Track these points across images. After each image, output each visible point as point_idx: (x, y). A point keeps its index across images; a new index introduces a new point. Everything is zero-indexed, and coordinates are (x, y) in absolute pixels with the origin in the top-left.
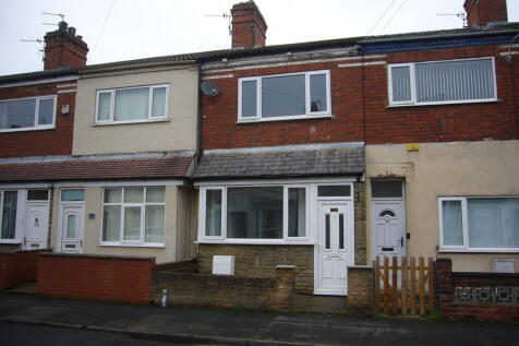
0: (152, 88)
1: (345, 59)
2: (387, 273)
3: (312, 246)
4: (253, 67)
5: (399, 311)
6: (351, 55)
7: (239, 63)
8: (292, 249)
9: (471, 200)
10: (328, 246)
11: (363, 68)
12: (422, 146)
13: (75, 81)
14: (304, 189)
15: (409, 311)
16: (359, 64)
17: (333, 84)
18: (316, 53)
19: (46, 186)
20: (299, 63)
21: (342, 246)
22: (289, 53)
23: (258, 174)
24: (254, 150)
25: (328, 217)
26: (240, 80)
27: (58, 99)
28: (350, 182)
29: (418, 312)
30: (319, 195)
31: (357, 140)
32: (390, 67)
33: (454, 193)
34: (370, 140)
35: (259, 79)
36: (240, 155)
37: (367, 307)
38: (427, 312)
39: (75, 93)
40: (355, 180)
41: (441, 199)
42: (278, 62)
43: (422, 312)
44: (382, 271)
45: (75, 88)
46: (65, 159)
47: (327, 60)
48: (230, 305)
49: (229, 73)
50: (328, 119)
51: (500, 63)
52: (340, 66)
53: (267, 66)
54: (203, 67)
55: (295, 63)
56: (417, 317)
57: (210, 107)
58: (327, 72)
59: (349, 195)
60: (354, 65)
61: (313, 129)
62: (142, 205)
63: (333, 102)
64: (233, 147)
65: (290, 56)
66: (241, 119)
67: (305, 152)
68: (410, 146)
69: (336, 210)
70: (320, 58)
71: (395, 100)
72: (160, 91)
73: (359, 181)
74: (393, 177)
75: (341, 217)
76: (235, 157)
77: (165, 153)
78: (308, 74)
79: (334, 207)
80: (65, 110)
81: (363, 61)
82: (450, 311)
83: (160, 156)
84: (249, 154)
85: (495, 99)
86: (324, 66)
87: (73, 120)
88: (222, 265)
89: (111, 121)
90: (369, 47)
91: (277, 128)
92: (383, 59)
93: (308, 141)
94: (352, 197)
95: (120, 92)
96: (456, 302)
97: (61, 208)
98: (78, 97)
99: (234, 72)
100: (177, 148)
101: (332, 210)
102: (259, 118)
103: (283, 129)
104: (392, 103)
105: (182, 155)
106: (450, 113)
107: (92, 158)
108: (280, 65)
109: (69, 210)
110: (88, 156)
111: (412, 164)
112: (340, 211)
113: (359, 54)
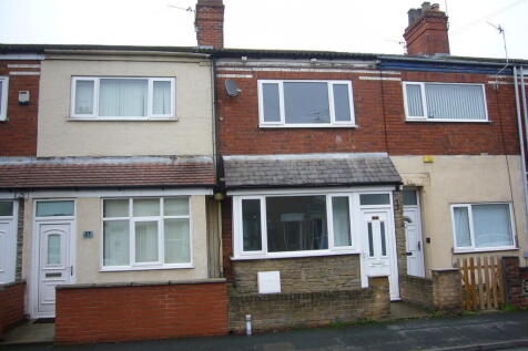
0: (151, 81)
1: (365, 72)
2: (466, 273)
3: (358, 255)
4: (274, 70)
5: (479, 307)
6: (370, 68)
7: (259, 63)
8: (338, 259)
9: (476, 206)
10: (372, 254)
11: (381, 82)
12: (434, 158)
13: (38, 62)
14: (347, 198)
15: (486, 306)
16: (378, 79)
17: (355, 96)
18: (338, 63)
19: (11, 196)
20: (321, 71)
21: (384, 253)
22: (314, 60)
23: (300, 182)
24: (282, 157)
25: (370, 225)
26: (260, 83)
27: (10, 82)
28: (388, 190)
29: (493, 305)
30: (362, 204)
31: (380, 150)
32: (404, 83)
33: (461, 200)
34: (392, 151)
35: (280, 83)
36: (268, 162)
37: (457, 307)
38: (500, 304)
39: (39, 77)
40: (394, 188)
41: (452, 206)
42: (300, 67)
43: (496, 306)
44: (463, 272)
45: (38, 70)
46: (26, 161)
47: (348, 71)
48: (328, 322)
49: (248, 73)
50: (353, 129)
51: (489, 89)
52: (361, 78)
53: (289, 70)
54: (218, 64)
55: (317, 71)
56: (494, 310)
57: (227, 109)
58: (349, 83)
59: (389, 203)
60: (374, 79)
61: (339, 139)
62: (160, 219)
63: (356, 112)
64: (257, 153)
65: (314, 63)
66: (263, 123)
67: (335, 161)
68: (427, 158)
69: (377, 218)
70: (341, 68)
71: (411, 115)
72: (162, 85)
73: (397, 190)
74: (413, 186)
75: (382, 224)
76: (263, 164)
77: (174, 157)
78: (331, 83)
79: (376, 215)
80: (24, 97)
81: (381, 75)
82: (520, 302)
83: (169, 161)
84: (277, 161)
85: (487, 120)
86: (347, 77)
87: (36, 111)
88: (269, 282)
89: (95, 116)
90: (386, 63)
91: (303, 135)
92: (398, 76)
93: (335, 149)
94: (391, 205)
95: (105, 81)
96: (524, 293)
97: (36, 226)
98: (41, 82)
99: (253, 73)
100: (189, 153)
101: (374, 218)
102: (283, 123)
103: (309, 137)
104: (409, 118)
105: (198, 160)
106: (456, 130)
107: (71, 162)
108: (302, 70)
109: (48, 228)
110: (63, 158)
111: (428, 175)
112: (381, 219)
113: (377, 69)
